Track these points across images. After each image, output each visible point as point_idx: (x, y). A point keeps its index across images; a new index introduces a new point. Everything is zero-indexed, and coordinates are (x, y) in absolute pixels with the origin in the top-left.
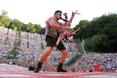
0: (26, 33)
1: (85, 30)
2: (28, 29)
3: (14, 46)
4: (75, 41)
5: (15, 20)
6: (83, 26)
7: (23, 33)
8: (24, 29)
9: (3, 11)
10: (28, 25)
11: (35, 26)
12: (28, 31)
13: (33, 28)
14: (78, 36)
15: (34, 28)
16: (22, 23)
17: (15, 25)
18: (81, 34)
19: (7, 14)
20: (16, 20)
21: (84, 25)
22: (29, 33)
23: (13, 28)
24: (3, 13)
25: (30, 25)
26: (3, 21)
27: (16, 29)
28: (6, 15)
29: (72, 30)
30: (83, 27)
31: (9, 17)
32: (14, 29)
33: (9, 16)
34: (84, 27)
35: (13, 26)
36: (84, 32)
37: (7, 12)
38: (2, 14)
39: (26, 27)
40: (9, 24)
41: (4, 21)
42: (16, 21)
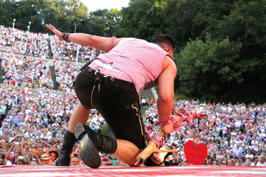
1: (161, 19)
6: (157, 4)
29: (114, 15)
30: (156, 9)
34: (160, 10)
36: (156, 26)
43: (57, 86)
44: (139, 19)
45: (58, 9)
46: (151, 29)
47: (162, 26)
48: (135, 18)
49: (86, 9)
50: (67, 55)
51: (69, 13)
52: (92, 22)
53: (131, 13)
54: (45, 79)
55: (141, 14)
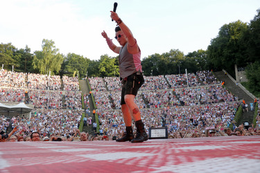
0: (101, 79)
1: (238, 46)
2: (103, 69)
3: (83, 110)
4: (218, 78)
5: (71, 56)
6: (233, 37)
7: (94, 81)
8: (94, 73)
9: (44, 41)
10: (100, 61)
11: (116, 61)
12: (103, 75)
13: (113, 66)
14: (223, 63)
15: (116, 66)
16: (88, 60)
17: (74, 66)
18: (229, 58)
19: (54, 45)
20: (73, 55)
21: (233, 34)
22: (107, 79)
23: (70, 74)
24: (45, 45)
25: (106, 61)
26: (47, 62)
27: (76, 75)
28: (53, 49)
29: (200, 54)
30: (232, 40)
31: (57, 53)
32: (72, 76)
33: (58, 50)
34: (236, 40)
35: (70, 70)
36: (235, 51)
37: (53, 42)
38: (43, 49)
39: (97, 66)
40: (60, 66)
41: (51, 62)
42: (74, 59)
43: (182, 103)
44: (222, 50)
45: (166, 59)
46: (233, 54)
47: (240, 51)
48: (219, 50)
49: (182, 54)
50: (180, 84)
51: (173, 60)
52: (188, 61)
53: (216, 48)
54: (173, 101)
55: (223, 46)
